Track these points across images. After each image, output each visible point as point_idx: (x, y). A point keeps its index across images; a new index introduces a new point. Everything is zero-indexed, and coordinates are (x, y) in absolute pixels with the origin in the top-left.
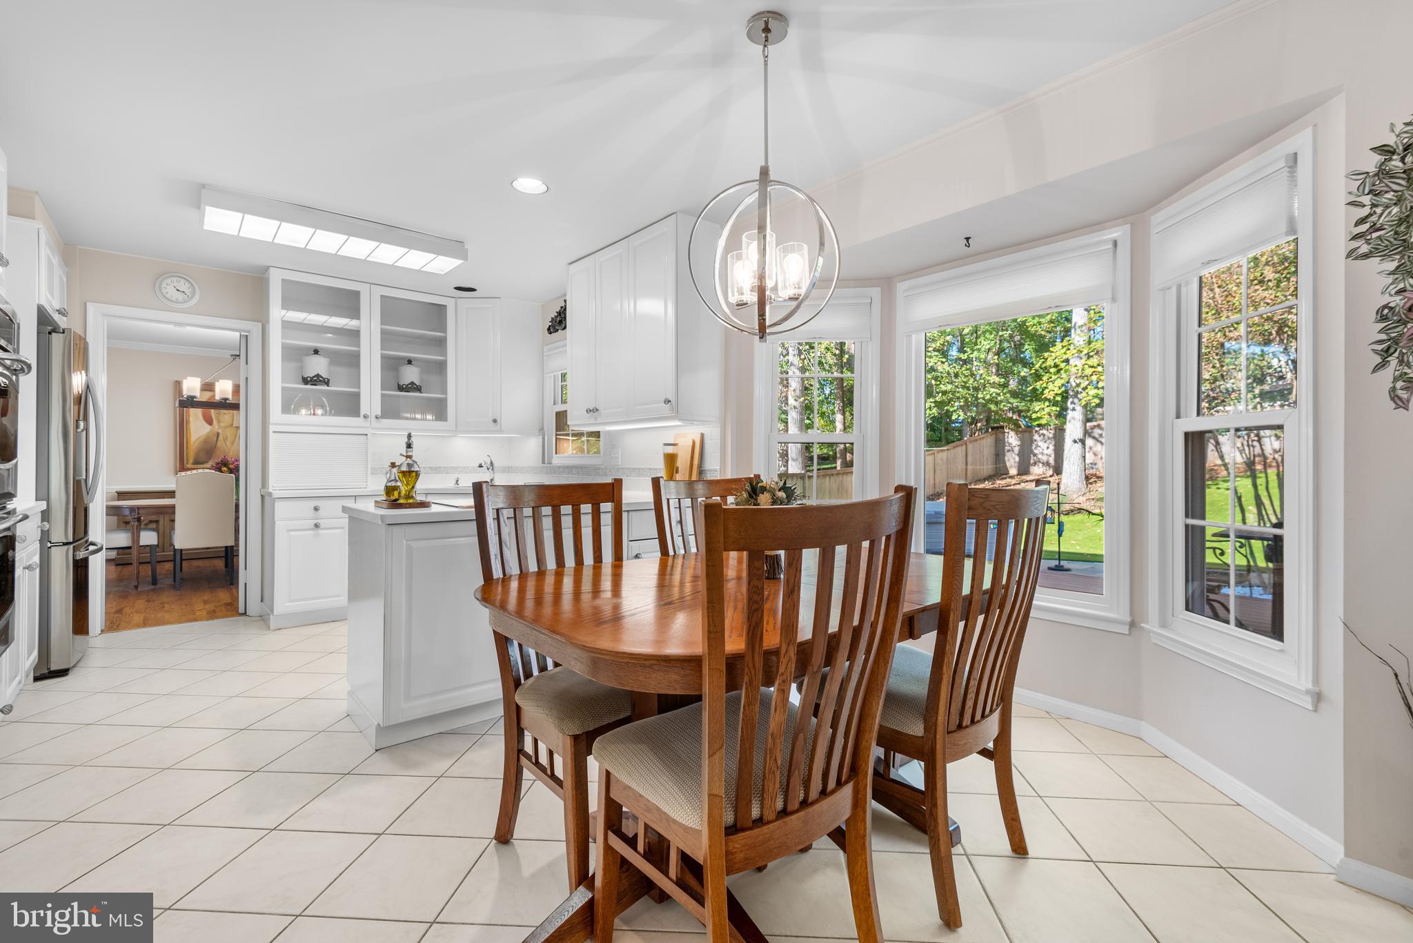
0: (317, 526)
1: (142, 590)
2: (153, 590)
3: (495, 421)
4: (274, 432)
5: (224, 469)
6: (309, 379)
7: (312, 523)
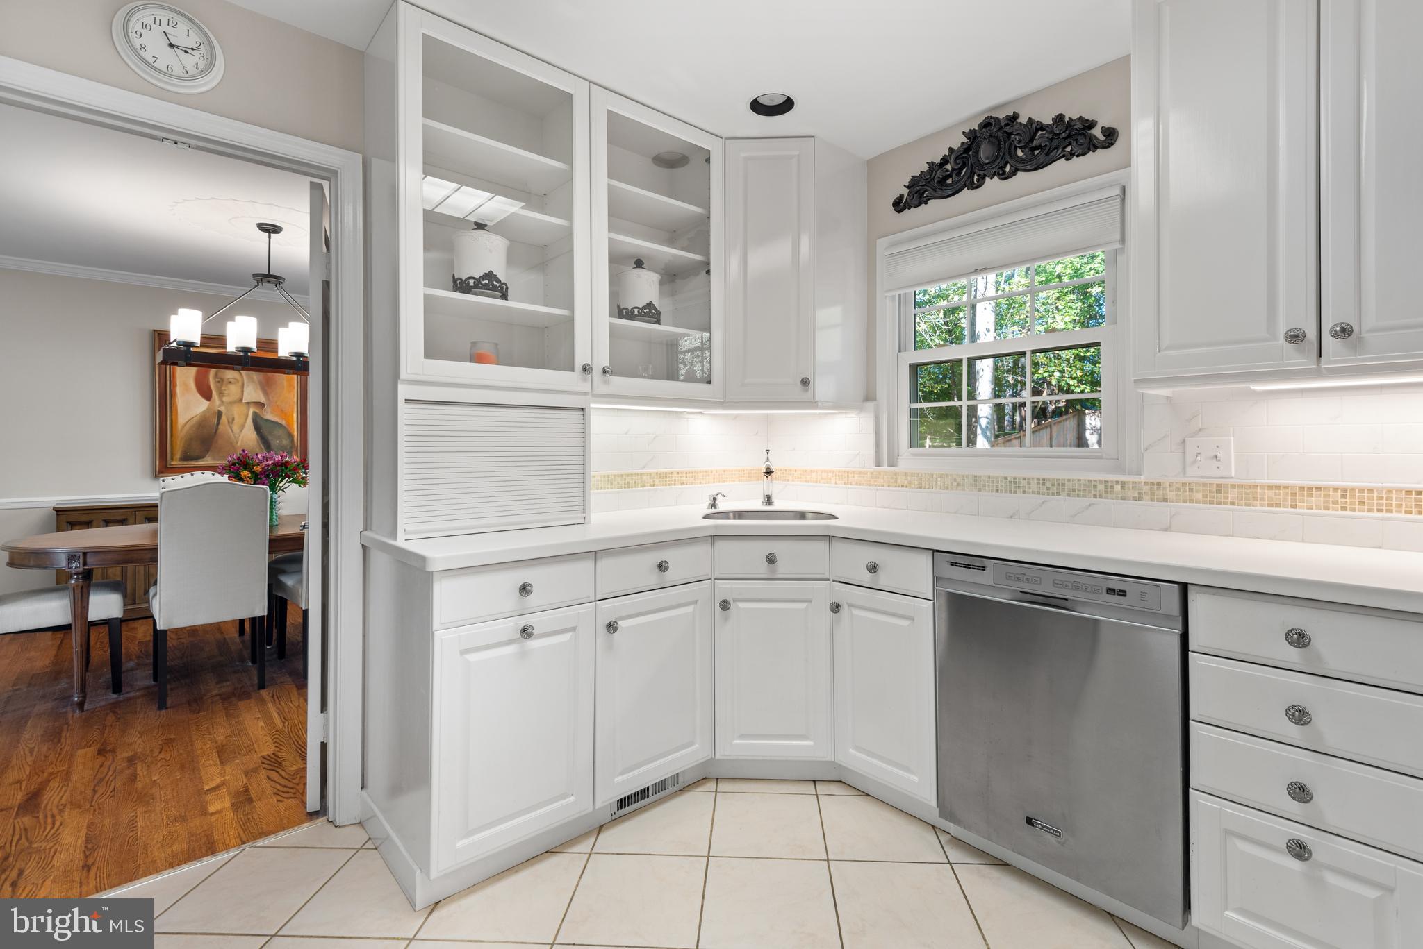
0: (526, 632)
1: (92, 706)
2: (114, 706)
3: (805, 382)
4: (408, 401)
5: (245, 473)
6: (472, 282)
7: (512, 626)
